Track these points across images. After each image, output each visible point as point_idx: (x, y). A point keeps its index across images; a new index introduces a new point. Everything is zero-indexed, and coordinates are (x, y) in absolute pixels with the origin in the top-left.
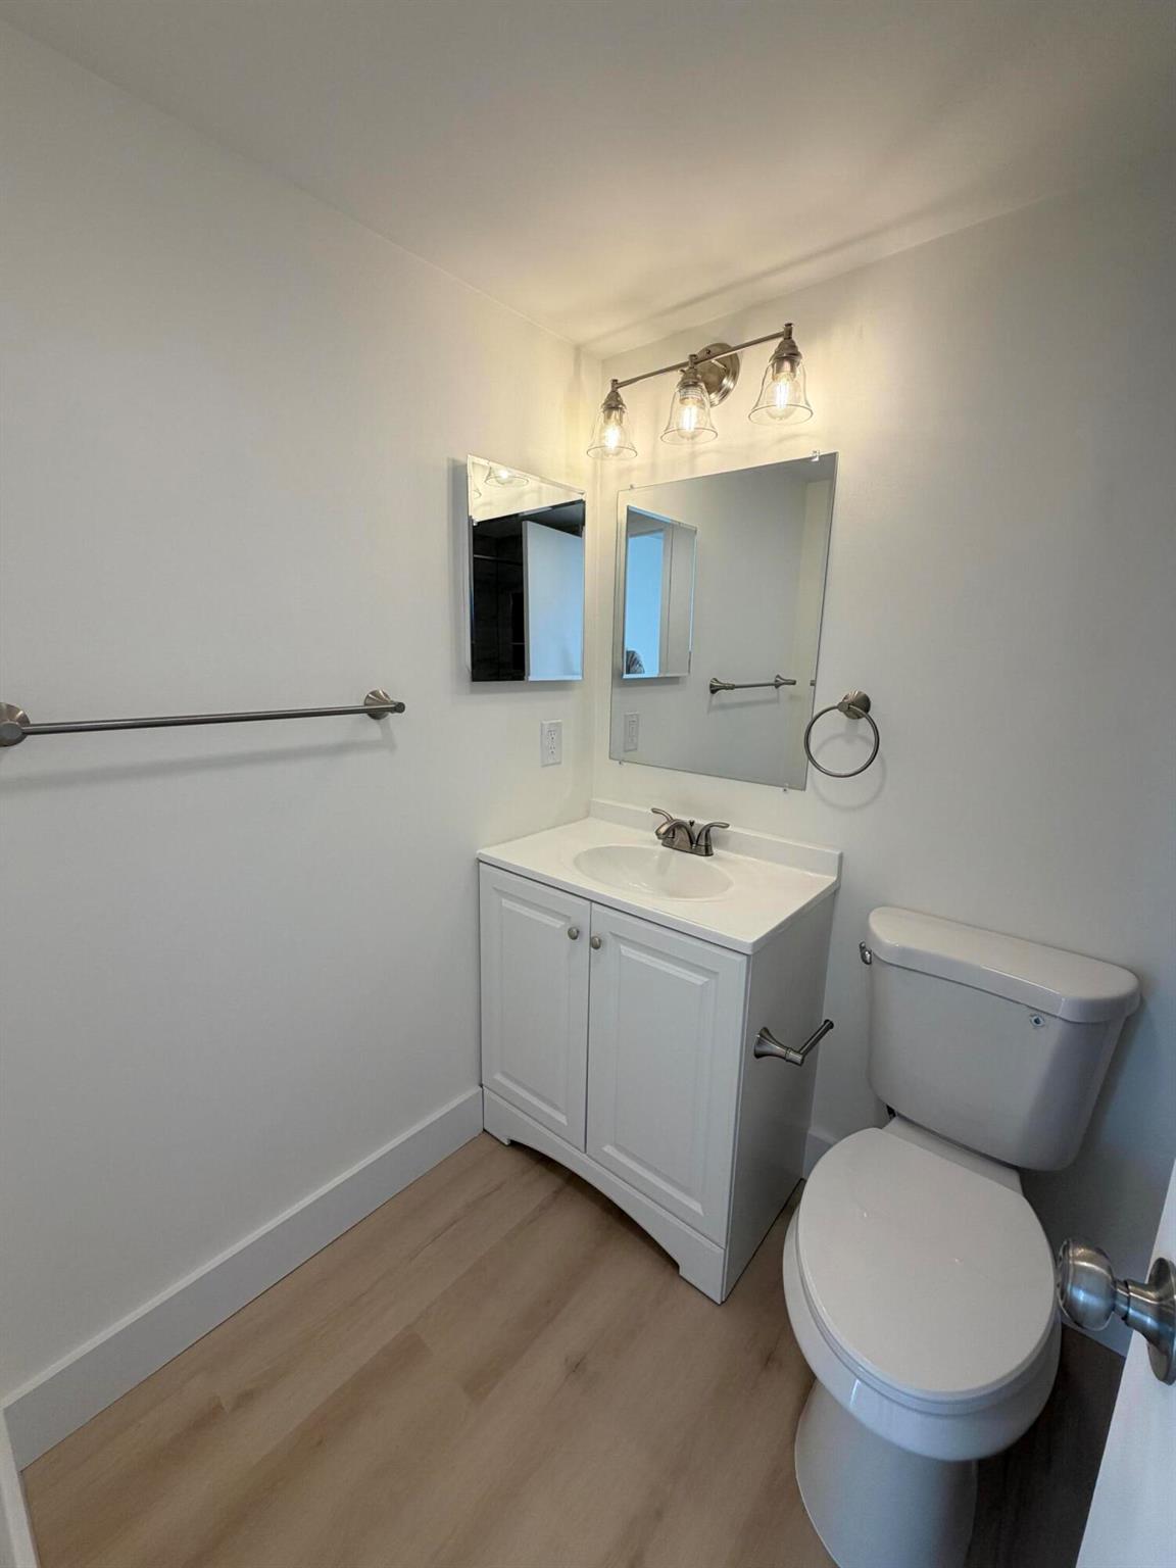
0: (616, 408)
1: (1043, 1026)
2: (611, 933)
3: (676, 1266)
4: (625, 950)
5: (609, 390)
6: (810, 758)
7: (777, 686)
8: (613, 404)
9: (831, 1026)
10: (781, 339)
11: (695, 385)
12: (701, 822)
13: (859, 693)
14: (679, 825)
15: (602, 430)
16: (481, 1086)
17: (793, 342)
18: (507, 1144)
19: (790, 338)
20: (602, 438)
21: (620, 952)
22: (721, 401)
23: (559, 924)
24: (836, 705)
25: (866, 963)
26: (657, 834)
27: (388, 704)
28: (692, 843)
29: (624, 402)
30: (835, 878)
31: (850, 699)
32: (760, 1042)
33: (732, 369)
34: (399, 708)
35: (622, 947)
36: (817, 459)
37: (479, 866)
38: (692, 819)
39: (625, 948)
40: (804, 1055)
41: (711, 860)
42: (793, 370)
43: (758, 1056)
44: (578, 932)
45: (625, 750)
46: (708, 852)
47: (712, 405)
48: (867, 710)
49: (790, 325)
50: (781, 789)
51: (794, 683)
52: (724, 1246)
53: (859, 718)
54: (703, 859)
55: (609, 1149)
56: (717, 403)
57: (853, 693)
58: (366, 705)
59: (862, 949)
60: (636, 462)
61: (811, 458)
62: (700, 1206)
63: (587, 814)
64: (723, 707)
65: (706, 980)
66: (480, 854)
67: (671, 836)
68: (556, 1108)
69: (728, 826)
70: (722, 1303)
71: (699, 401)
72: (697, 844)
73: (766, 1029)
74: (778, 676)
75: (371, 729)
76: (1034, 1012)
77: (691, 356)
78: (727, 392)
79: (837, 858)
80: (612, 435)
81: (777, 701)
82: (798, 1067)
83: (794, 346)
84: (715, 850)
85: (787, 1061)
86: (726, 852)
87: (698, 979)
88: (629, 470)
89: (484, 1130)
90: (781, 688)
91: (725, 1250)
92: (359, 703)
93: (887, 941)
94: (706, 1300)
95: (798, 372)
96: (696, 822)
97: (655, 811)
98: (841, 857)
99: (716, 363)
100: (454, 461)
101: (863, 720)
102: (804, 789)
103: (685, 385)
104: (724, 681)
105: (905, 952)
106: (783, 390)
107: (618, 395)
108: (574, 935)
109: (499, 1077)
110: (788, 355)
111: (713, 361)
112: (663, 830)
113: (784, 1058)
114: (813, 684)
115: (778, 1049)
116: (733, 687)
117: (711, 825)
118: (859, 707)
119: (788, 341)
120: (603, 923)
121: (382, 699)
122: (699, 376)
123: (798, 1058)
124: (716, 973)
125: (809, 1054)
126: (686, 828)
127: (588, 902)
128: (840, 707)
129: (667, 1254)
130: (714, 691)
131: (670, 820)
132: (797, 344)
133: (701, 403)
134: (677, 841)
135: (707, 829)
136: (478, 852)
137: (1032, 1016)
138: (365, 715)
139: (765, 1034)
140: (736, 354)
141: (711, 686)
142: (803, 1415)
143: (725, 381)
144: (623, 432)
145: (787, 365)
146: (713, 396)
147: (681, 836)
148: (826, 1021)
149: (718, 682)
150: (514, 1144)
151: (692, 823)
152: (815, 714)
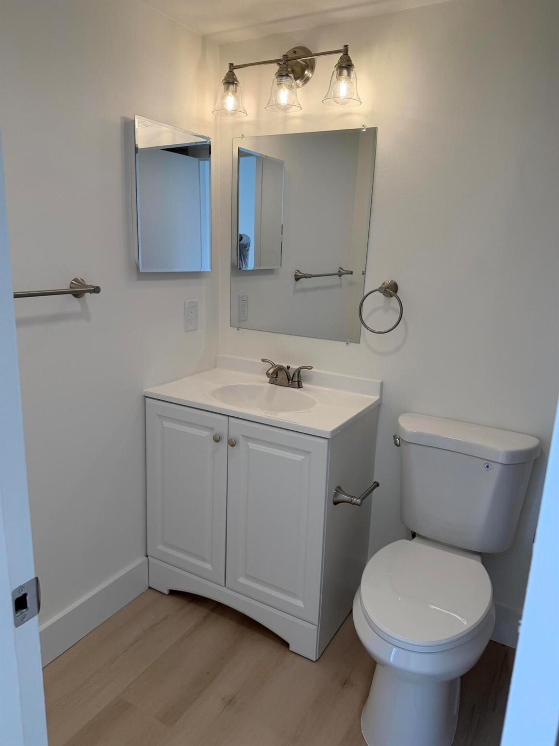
0: (233, 83)
1: (491, 468)
2: (242, 436)
3: (286, 645)
4: (252, 446)
5: (227, 70)
6: (362, 321)
7: (340, 276)
8: (230, 81)
9: (378, 485)
10: (341, 54)
11: (287, 75)
12: (294, 367)
13: (392, 281)
14: (281, 368)
15: (223, 98)
16: (147, 556)
17: (349, 57)
18: (167, 593)
19: (347, 54)
20: (223, 104)
21: (248, 447)
22: (303, 85)
23: (206, 434)
24: (377, 288)
25: (398, 446)
26: (267, 374)
27: (84, 287)
28: (289, 380)
29: (238, 79)
30: (378, 397)
31: (386, 285)
32: (336, 495)
33: (311, 66)
34: (97, 290)
35: (249, 444)
36: (364, 130)
37: (145, 399)
38: (289, 365)
39: (251, 444)
40: (363, 499)
41: (301, 391)
42: (349, 75)
43: (336, 503)
44: (220, 437)
45: (240, 321)
46: (299, 386)
47: (298, 87)
48: (396, 291)
49: (347, 46)
50: (345, 343)
51: (351, 273)
52: (317, 624)
53: (391, 296)
54: (296, 390)
55: (241, 580)
56: (300, 85)
57: (388, 280)
58: (71, 288)
59: (395, 437)
60: (246, 119)
61: (361, 129)
62: (302, 602)
63: (215, 367)
64: (304, 290)
65: (303, 457)
66: (146, 392)
67: (275, 376)
68: (203, 559)
69: (311, 368)
70: (317, 660)
71: (289, 86)
72: (292, 381)
73: (339, 487)
74: (340, 268)
75: (74, 304)
76: (485, 462)
77: (284, 56)
78: (307, 79)
79: (379, 385)
80: (230, 102)
81: (340, 286)
82: (359, 507)
83: (349, 60)
84: (304, 385)
85: (353, 504)
86: (311, 386)
87: (299, 458)
88: (241, 123)
89: (149, 587)
90: (342, 276)
91: (318, 626)
92: (66, 287)
93: (408, 430)
94: (305, 660)
95: (352, 75)
96: (292, 367)
97: (263, 360)
98: (382, 384)
99: (301, 62)
100: (125, 118)
101: (394, 298)
102: (359, 343)
103: (281, 75)
104: (304, 271)
105: (420, 435)
106: (343, 87)
107: (233, 74)
108: (217, 440)
109: (161, 547)
110: (346, 65)
111: (298, 60)
112: (271, 371)
113: (351, 503)
114: (364, 273)
115: (346, 498)
116: (310, 276)
117: (301, 368)
118: (391, 290)
119: (345, 56)
120: (237, 429)
121: (82, 284)
122: (289, 70)
123: (359, 501)
124: (309, 452)
125: (365, 500)
126: (285, 370)
127: (227, 417)
128: (379, 290)
129: (282, 639)
130: (297, 279)
131: (273, 365)
132: (351, 59)
133: (290, 87)
134: (279, 379)
135: (299, 371)
136: (145, 391)
137: (485, 464)
138: (71, 295)
139: (339, 489)
140: (314, 59)
141: (296, 275)
142: (364, 708)
143: (306, 72)
144: (237, 98)
145: (345, 72)
146: (298, 81)
147: (282, 375)
148: (375, 482)
149: (300, 273)
150: (173, 593)
151: (288, 368)
152: (365, 295)
